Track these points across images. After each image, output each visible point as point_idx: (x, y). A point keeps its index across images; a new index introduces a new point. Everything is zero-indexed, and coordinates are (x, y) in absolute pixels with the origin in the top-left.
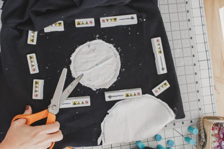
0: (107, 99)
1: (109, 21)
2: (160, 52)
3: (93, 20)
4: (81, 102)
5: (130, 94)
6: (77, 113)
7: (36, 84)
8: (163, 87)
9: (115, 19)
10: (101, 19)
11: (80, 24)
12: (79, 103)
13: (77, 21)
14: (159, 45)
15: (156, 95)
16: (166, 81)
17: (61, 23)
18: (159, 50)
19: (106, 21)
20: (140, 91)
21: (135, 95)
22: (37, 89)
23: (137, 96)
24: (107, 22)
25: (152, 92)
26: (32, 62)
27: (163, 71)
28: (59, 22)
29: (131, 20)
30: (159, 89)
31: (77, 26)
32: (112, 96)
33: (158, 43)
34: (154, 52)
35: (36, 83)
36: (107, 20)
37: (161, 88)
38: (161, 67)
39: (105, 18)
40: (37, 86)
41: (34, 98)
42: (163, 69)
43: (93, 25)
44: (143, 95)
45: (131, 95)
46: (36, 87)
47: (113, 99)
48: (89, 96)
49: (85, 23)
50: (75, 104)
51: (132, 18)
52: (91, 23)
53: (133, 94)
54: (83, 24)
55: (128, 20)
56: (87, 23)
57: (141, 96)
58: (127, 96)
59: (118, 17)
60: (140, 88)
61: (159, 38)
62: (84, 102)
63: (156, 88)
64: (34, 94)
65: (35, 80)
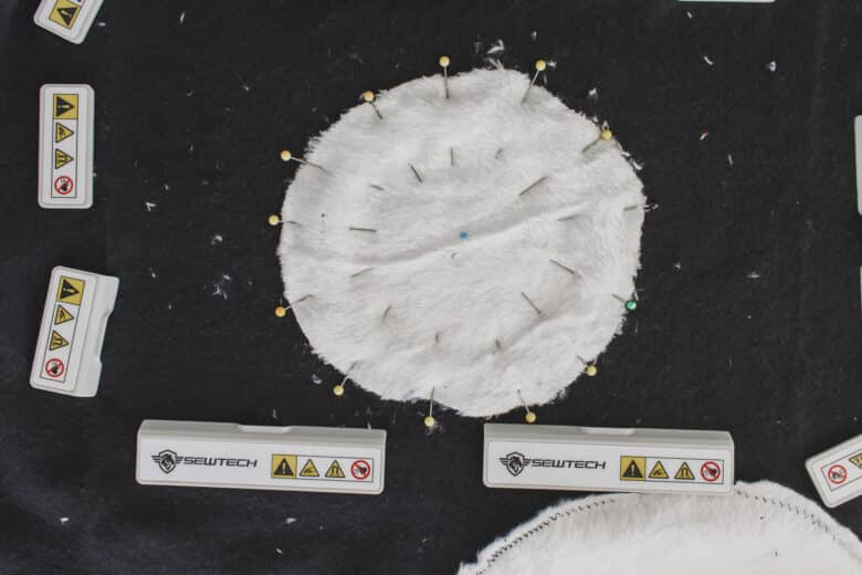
0: (495, 475)
4: (323, 467)
5: (650, 464)
6: (290, 520)
7: (64, 295)
12: (309, 471)
15: (833, 497)
20: (721, 449)
21: (685, 473)
22: (65, 330)
23: (698, 487)
25: (806, 475)
26: (61, 132)
30: (858, 458)
32: (527, 462)
35: (67, 290)
40: (68, 307)
44: (741, 485)
45: (659, 473)
46: (62, 315)
47: (531, 479)
48: (384, 433)
50: (283, 470)
53: (672, 468)
57: (727, 488)
58: (632, 472)
60: (728, 434)
62: (346, 466)
63: (838, 453)
65: (59, 273)
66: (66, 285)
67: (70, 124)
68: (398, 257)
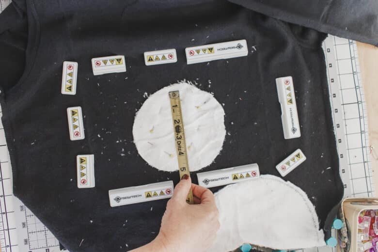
1: (201, 52)
2: (291, 101)
3: (173, 52)
4: (158, 193)
5: (239, 175)
7: (81, 162)
8: (295, 160)
9: (211, 49)
10: (188, 50)
11: (152, 60)
12: (155, 195)
13: (147, 55)
14: (288, 89)
15: (284, 174)
16: (299, 151)
17: (120, 60)
18: (289, 98)
19: (196, 53)
20: (255, 168)
21: (248, 175)
22: (84, 171)
23: (252, 178)
24: (197, 55)
25: (276, 170)
26: (74, 120)
27: (294, 133)
28: (118, 57)
29: (236, 50)
30: (288, 163)
31: (148, 63)
32: (209, 181)
33: (287, 86)
34: (280, 101)
35: (82, 161)
36: (198, 52)
37: (292, 163)
38: (290, 127)
39: (194, 49)
40: (83, 165)
41: (80, 186)
42: (294, 130)
43: (175, 60)
44: (262, 176)
45: (242, 177)
46: (82, 168)
47: (211, 185)
48: (172, 181)
49: (160, 57)
50: (148, 196)
51: (240, 47)
52: (170, 57)
53: (245, 175)
54: (157, 59)
55: (233, 49)
56: (164, 58)
57: (258, 177)
58: (235, 178)
59: (216, 46)
60: (256, 164)
61: (290, 79)
62: (164, 191)
63: (283, 163)
64: (79, 179)
65: (79, 157)
66: (81, 159)
67: (77, 118)
68: (166, 135)
